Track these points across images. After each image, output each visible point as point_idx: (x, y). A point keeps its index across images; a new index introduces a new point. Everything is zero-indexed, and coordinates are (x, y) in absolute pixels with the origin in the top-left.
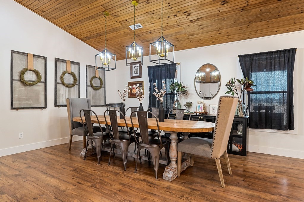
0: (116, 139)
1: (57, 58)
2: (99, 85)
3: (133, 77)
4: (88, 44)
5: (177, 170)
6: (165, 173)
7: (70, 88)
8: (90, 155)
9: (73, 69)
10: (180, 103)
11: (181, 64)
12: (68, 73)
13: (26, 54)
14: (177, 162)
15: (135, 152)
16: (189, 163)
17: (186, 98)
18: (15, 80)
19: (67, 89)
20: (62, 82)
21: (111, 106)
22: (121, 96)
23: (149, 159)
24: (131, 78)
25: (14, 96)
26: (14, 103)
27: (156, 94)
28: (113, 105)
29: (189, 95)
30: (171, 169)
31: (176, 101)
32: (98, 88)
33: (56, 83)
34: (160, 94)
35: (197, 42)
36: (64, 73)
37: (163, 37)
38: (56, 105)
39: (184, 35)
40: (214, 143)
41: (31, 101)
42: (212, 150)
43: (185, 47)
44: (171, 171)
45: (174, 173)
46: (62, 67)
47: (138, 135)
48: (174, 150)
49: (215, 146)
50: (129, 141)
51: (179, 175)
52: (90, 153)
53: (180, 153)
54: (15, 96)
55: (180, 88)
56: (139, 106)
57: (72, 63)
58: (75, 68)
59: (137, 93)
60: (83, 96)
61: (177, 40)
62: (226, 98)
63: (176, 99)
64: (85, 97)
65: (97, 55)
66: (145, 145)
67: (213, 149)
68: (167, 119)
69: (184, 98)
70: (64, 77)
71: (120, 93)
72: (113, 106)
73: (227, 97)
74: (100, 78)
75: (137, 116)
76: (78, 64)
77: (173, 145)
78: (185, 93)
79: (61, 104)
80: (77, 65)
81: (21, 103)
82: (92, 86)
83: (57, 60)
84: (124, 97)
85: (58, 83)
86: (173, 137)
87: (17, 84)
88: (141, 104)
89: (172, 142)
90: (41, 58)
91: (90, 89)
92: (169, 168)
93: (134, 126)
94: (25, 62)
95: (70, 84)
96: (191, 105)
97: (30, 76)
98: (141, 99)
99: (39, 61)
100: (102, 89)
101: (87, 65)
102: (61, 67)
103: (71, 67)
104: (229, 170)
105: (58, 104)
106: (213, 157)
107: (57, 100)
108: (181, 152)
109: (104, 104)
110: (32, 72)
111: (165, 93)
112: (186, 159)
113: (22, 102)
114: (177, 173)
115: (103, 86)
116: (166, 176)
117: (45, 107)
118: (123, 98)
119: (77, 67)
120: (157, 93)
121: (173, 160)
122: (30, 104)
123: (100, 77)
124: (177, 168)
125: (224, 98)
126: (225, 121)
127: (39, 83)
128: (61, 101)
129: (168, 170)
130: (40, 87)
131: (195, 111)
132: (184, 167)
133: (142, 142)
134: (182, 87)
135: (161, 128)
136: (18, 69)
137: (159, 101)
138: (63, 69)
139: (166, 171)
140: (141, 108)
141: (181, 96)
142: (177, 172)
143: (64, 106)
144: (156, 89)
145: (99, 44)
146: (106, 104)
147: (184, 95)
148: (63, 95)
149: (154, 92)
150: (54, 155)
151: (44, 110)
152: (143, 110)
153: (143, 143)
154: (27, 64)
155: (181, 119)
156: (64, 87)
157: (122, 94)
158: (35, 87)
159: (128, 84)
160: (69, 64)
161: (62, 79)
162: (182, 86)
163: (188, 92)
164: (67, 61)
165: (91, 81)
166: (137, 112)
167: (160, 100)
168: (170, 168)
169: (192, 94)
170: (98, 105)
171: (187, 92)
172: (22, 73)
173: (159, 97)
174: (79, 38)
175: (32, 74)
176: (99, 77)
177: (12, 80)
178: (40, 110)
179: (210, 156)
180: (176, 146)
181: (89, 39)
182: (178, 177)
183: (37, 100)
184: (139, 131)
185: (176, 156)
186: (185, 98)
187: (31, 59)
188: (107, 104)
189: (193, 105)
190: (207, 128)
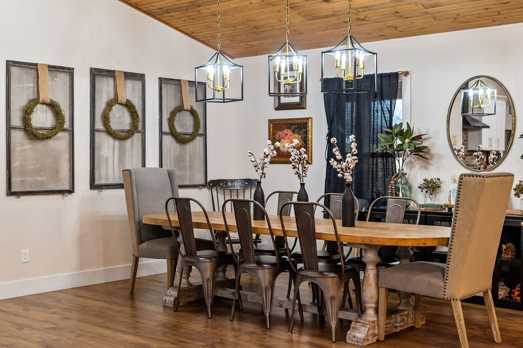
0: (249, 262)
1: (96, 69)
2: (190, 131)
3: (281, 107)
4: (164, 22)
5: (376, 327)
6: (351, 332)
7: (124, 142)
8: (184, 302)
9: (130, 91)
10: (410, 181)
11: (413, 75)
12: (118, 104)
13: (34, 66)
14: (377, 311)
15: (288, 297)
16: (410, 320)
17: (426, 168)
18: (15, 128)
19: (117, 143)
20: (106, 128)
21: (221, 186)
22: (255, 166)
23: (319, 310)
24: (277, 109)
25: (12, 165)
26: (13, 180)
27: (335, 163)
28: (226, 183)
29: (434, 160)
30: (363, 323)
31: (398, 175)
32: (188, 137)
33: (93, 131)
34: (344, 164)
35: (452, 20)
36: (110, 105)
37: (351, 36)
38: (93, 186)
39: (413, 6)
40: (448, 268)
41: (43, 176)
42: (446, 283)
43: (423, 30)
44: (363, 326)
45: (371, 332)
46: (106, 89)
47: (298, 258)
48: (370, 285)
49: (450, 275)
50: (276, 266)
51: (383, 339)
52: (185, 299)
53: (383, 291)
54: (15, 164)
55: (407, 141)
56: (297, 189)
57: (129, 76)
58: (134, 88)
59: (293, 160)
60: (152, 161)
61: (397, 16)
62: (471, 177)
63: (399, 170)
64: (157, 165)
65: (197, 68)
66: (310, 273)
67: (447, 280)
68: (365, 220)
69: (419, 166)
70: (111, 114)
71: (253, 160)
72: (227, 187)
73: (473, 177)
74: (193, 112)
75: (293, 214)
76: (141, 77)
77: (369, 275)
78: (421, 154)
79: (103, 182)
80: (139, 80)
81: (26, 180)
82: (173, 133)
83: (96, 74)
84: (263, 169)
85: (98, 131)
86: (370, 257)
87: (18, 136)
88: (303, 185)
89: (367, 268)
90: (62, 72)
91: (168, 140)
92: (360, 322)
93: (288, 234)
94: (31, 85)
95: (123, 131)
96: (439, 187)
97: (42, 118)
98: (304, 175)
99: (58, 79)
100: (199, 140)
101: (161, 79)
102: (104, 89)
103: (125, 87)
104: (494, 333)
105: (97, 182)
106: (447, 297)
107: (96, 172)
108: (386, 288)
109: (202, 182)
110: (45, 106)
111: (356, 163)
112: (403, 311)
113: (28, 179)
114: (376, 332)
115: (201, 131)
116: (352, 336)
117: (71, 191)
118: (260, 171)
119: (138, 84)
120: (339, 161)
121: (370, 305)
122: (42, 183)
123: (195, 108)
124: (376, 322)
125: (467, 177)
126: (469, 225)
127: (60, 131)
128: (103, 173)
129: (358, 325)
130: (60, 143)
131: (447, 202)
132: (395, 324)
133: (304, 268)
134: (413, 139)
135: (342, 237)
136: (20, 101)
137: (343, 180)
138: (108, 93)
139: (353, 328)
140: (303, 195)
141: (411, 162)
142: (376, 330)
143: (110, 188)
144: (337, 153)
145: (192, 23)
146: (208, 181)
147: (421, 160)
148: (107, 159)
149: (332, 159)
150: (103, 301)
151: (69, 196)
152: (307, 200)
153: (306, 269)
154: (36, 89)
155: (397, 222)
156: (111, 140)
157: (259, 161)
158: (51, 143)
159: (269, 125)
160: (120, 80)
161: (106, 119)
162: (413, 136)
163: (429, 150)
164: (116, 74)
165: (171, 121)
166: (295, 204)
167: (345, 177)
168: (362, 321)
169: (441, 157)
170: (187, 183)
171: (428, 153)
172: (27, 112)
173: (342, 171)
174: (145, 10)
175: (46, 112)
176: (192, 108)
177: (9, 128)
178: (59, 196)
179: (440, 295)
180: (376, 277)
181: (168, 13)
182: (379, 341)
183: (56, 172)
184: (298, 250)
185: (376, 296)
186: (422, 167)
187: (44, 74)
188: (212, 181)
189: (443, 186)
190: (434, 239)
